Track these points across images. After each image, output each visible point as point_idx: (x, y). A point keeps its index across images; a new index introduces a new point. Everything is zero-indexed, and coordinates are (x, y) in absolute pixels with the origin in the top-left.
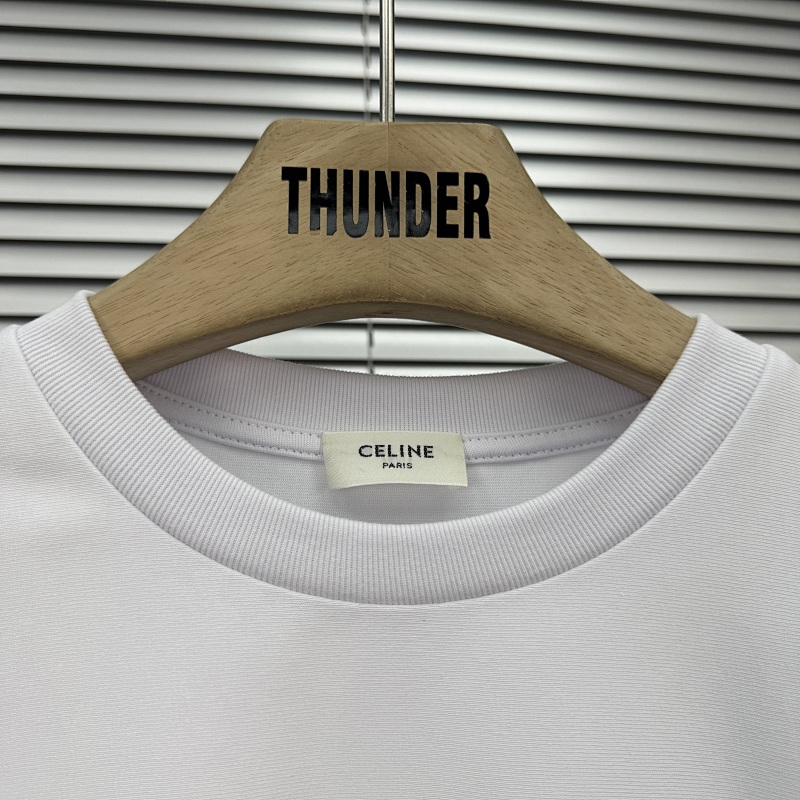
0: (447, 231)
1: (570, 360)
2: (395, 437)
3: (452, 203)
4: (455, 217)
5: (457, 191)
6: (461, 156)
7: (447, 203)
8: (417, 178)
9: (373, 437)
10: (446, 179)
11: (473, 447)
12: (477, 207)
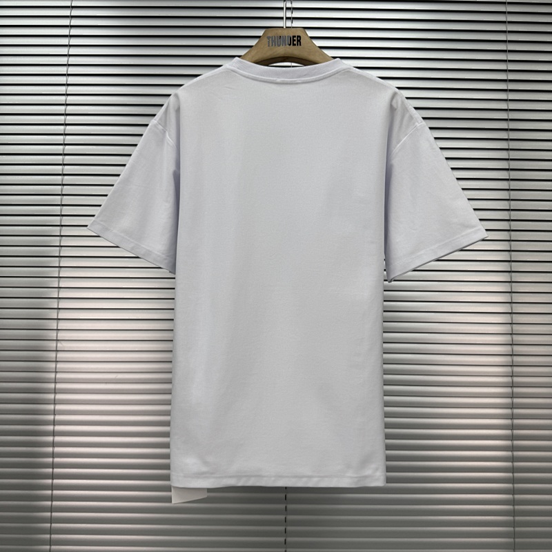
0: (294, 45)
3: (295, 40)
4: (295, 42)
6: (298, 33)
10: (294, 37)
12: (299, 41)
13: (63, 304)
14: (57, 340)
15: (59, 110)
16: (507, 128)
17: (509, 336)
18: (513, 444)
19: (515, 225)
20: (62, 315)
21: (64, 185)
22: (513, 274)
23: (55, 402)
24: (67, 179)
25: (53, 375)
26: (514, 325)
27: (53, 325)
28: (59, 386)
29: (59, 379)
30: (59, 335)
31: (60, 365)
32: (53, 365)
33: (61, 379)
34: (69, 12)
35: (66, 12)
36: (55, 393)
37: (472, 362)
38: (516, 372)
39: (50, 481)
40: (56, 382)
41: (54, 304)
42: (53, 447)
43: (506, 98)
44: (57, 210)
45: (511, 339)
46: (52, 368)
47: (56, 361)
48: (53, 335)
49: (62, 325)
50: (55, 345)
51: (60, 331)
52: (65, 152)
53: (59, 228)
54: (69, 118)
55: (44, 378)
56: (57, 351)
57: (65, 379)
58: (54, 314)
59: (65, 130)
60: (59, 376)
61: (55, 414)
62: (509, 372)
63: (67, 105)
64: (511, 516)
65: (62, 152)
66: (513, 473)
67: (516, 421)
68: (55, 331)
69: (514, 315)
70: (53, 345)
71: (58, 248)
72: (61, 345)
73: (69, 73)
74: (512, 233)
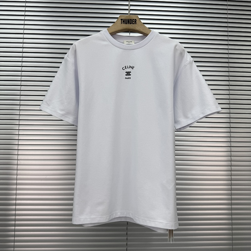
0: (133, 24)
1: (144, 35)
2: (129, 41)
4: (134, 23)
5: (134, 21)
7: (133, 21)
8: (131, 20)
9: (127, 41)
10: (133, 20)
11: (135, 42)
12: (135, 22)
13: (20, 143)
14: (18, 160)
15: (20, 50)
16: (228, 61)
17: (230, 157)
18: (232, 207)
19: (232, 106)
20: (20, 147)
21: (21, 86)
22: (231, 128)
23: (16, 189)
24: (23, 83)
25: (15, 177)
26: (232, 152)
27: (16, 152)
28: (18, 182)
29: (18, 178)
30: (18, 157)
31: (19, 172)
32: (15, 172)
33: (20, 178)
34: (25, 4)
35: (23, 4)
36: (17, 185)
37: (213, 169)
38: (233, 174)
39: (14, 228)
40: (17, 180)
41: (16, 142)
42: (15, 211)
43: (227, 48)
44: (18, 97)
45: (230, 158)
46: (15, 173)
47: (17, 170)
48: (16, 157)
49: (20, 152)
50: (17, 162)
51: (19, 155)
52: (22, 70)
53: (19, 106)
54: (24, 54)
55: (11, 178)
56: (17, 165)
57: (21, 178)
58: (16, 147)
59: (22, 60)
60: (18, 177)
61: (16, 195)
62: (230, 174)
63: (23, 48)
64: (231, 241)
65: (21, 70)
66: (232, 220)
67: (233, 197)
68: (17, 155)
69: (232, 148)
70: (16, 162)
71: (18, 116)
72: (19, 162)
73: (24, 33)
74: (231, 110)
